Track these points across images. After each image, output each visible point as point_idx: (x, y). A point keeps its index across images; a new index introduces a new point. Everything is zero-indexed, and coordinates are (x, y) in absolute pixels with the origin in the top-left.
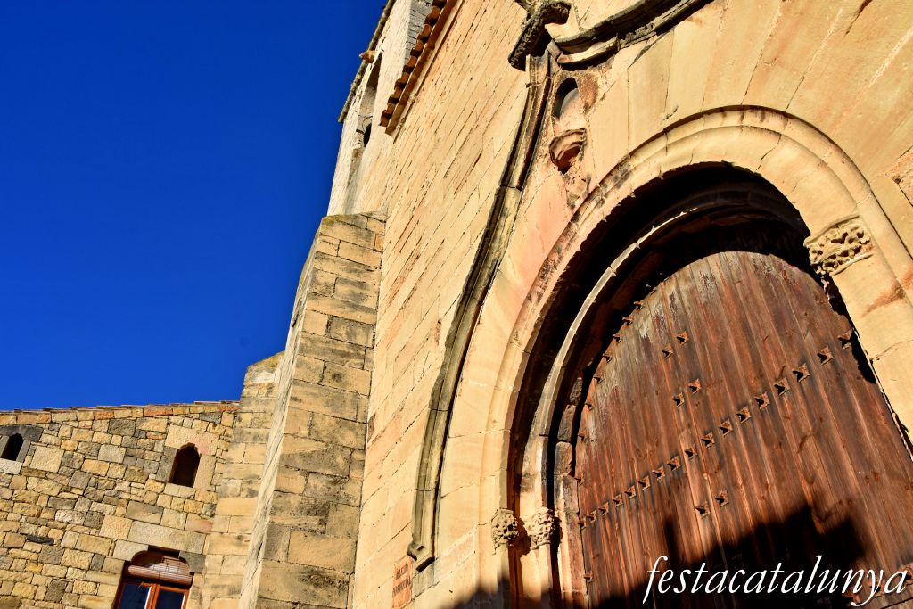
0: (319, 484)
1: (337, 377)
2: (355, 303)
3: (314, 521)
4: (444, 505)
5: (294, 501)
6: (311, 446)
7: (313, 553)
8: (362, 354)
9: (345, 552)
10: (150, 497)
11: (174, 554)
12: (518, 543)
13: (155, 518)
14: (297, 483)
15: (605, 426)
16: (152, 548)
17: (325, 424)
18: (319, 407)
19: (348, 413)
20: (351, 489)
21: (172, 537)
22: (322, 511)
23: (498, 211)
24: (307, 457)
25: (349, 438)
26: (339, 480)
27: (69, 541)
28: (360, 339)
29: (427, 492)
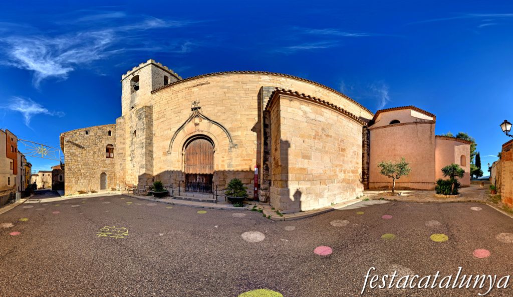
0: (149, 141)
1: (150, 128)
3: (149, 145)
4: (173, 149)
5: (147, 143)
9: (152, 148)
10: (106, 138)
11: (111, 145)
12: (183, 154)
13: (108, 140)
14: (147, 141)
15: (190, 147)
16: (109, 144)
17: (149, 134)
19: (151, 133)
20: (152, 141)
21: (111, 143)
24: (148, 138)
25: (152, 136)
27: (98, 144)
29: (170, 147)
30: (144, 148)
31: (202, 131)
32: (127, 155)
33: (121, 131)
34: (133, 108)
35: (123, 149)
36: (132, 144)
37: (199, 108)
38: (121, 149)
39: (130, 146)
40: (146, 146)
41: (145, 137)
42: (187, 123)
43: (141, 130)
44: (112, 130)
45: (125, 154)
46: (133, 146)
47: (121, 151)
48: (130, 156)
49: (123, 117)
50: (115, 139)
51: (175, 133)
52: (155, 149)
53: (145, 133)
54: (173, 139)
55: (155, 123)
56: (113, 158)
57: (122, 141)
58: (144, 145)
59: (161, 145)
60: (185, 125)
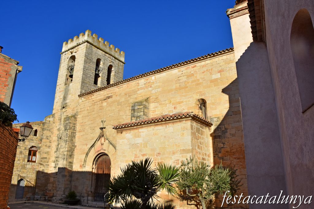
0: (70, 153)
1: (72, 140)
2: (74, 130)
3: (70, 157)
4: (86, 163)
5: (68, 155)
6: (70, 149)
7: (70, 160)
8: (74, 137)
9: (73, 160)
10: (31, 138)
11: (35, 147)
12: (93, 168)
13: (32, 141)
14: (68, 153)
15: (100, 162)
16: (32, 146)
17: (71, 146)
18: (71, 144)
19: (73, 145)
20: (73, 153)
21: (35, 144)
22: (71, 156)
23: (95, 142)
24: (69, 150)
25: (73, 148)
26: (72, 152)
27: (21, 145)
28: (74, 135)
29: (85, 161)
30: (65, 160)
31: (105, 150)
32: (51, 160)
33: (48, 132)
34: (64, 108)
35: (48, 153)
36: (57, 149)
37: (105, 128)
38: (45, 153)
39: (56, 152)
40: (67, 158)
41: (66, 149)
42: (97, 141)
43: (64, 141)
44: (39, 130)
45: (49, 158)
46: (58, 152)
47: (45, 156)
48: (54, 162)
49: (53, 116)
50: (41, 140)
51: (89, 150)
52: (75, 161)
53: (67, 146)
54: (87, 154)
55: (78, 135)
56: (35, 162)
57: (48, 144)
58: (65, 157)
59: (79, 158)
60: (96, 143)
